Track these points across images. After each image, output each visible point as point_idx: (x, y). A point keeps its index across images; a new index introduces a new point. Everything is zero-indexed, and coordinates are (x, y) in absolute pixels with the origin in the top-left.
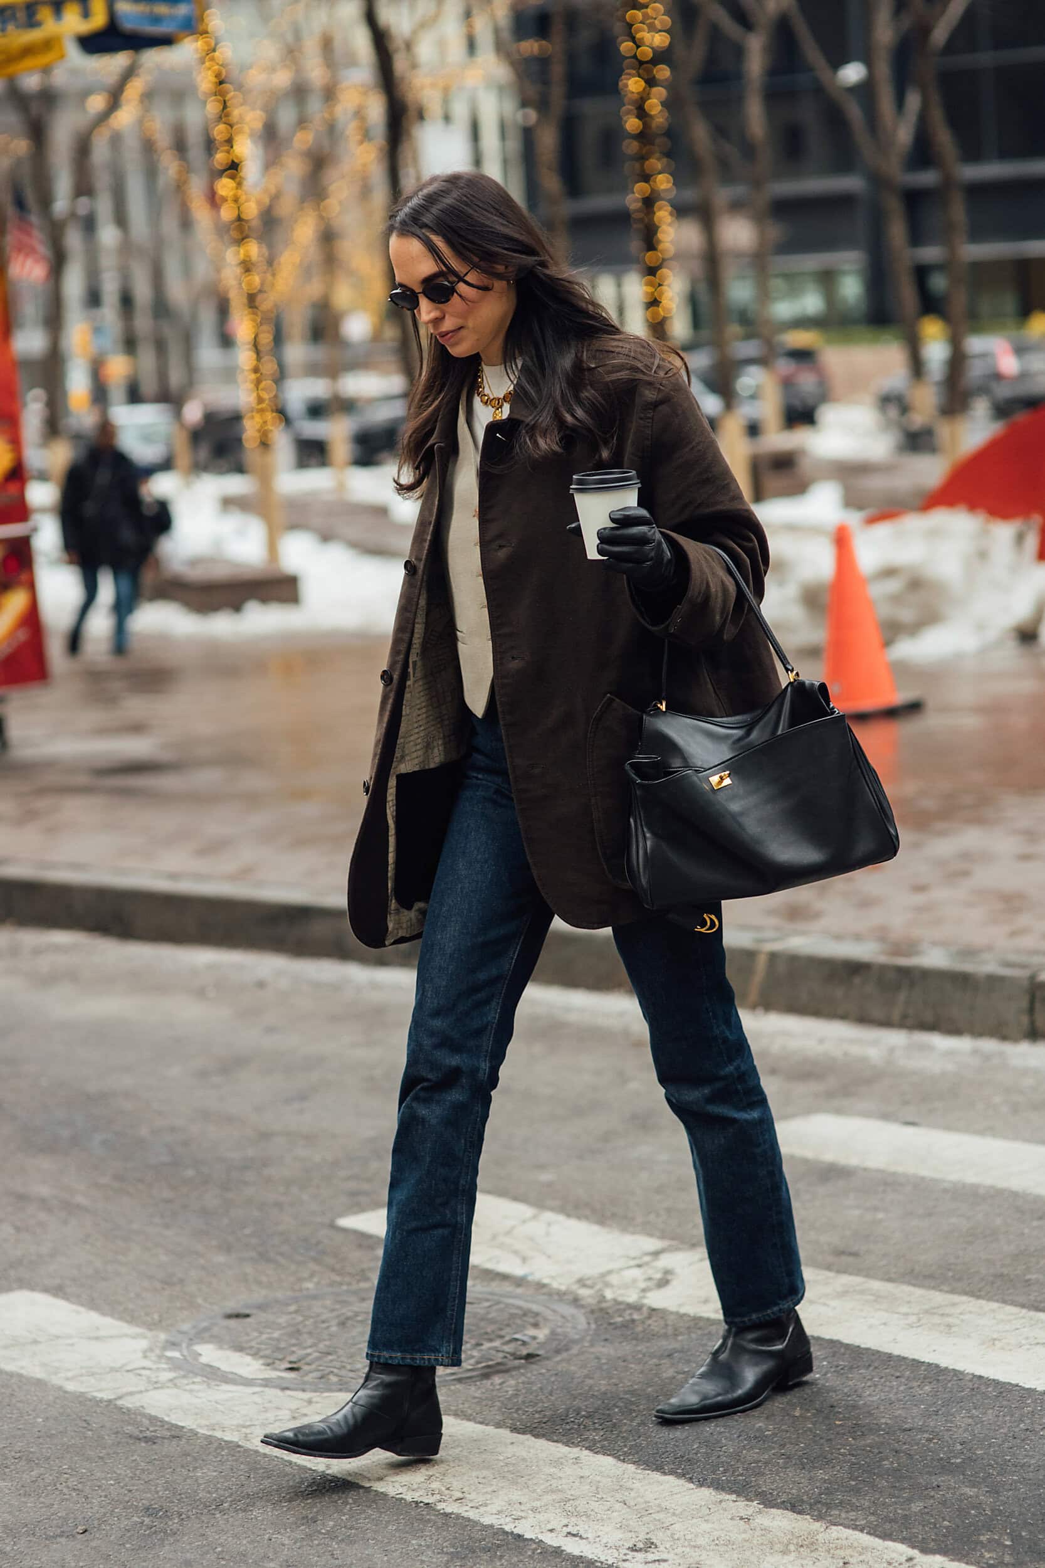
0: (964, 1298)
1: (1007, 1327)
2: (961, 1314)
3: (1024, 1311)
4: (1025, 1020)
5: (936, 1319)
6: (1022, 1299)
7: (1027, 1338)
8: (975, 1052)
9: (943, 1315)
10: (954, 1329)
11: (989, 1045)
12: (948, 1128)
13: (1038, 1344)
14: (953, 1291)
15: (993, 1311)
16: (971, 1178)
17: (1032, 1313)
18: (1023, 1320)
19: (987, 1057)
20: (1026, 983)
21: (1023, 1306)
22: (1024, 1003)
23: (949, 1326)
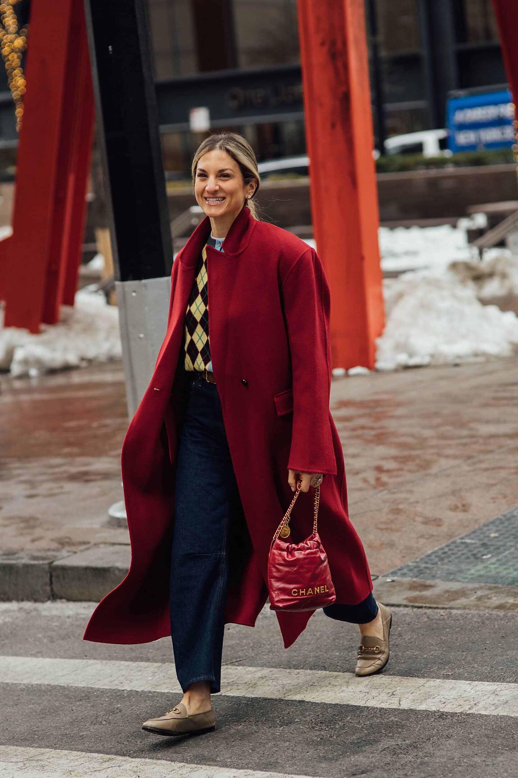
0: (48, 750)
1: (76, 763)
2: (48, 759)
3: (84, 753)
4: (48, 588)
5: (35, 764)
6: (80, 747)
7: (89, 768)
8: (20, 609)
9: (37, 760)
10: (45, 768)
11: (28, 605)
12: (16, 655)
13: (95, 771)
14: (40, 747)
15: (65, 755)
16: (35, 681)
17: (89, 754)
18: (85, 759)
19: (28, 612)
20: (47, 567)
21: (82, 751)
22: (47, 580)
23: (43, 766)
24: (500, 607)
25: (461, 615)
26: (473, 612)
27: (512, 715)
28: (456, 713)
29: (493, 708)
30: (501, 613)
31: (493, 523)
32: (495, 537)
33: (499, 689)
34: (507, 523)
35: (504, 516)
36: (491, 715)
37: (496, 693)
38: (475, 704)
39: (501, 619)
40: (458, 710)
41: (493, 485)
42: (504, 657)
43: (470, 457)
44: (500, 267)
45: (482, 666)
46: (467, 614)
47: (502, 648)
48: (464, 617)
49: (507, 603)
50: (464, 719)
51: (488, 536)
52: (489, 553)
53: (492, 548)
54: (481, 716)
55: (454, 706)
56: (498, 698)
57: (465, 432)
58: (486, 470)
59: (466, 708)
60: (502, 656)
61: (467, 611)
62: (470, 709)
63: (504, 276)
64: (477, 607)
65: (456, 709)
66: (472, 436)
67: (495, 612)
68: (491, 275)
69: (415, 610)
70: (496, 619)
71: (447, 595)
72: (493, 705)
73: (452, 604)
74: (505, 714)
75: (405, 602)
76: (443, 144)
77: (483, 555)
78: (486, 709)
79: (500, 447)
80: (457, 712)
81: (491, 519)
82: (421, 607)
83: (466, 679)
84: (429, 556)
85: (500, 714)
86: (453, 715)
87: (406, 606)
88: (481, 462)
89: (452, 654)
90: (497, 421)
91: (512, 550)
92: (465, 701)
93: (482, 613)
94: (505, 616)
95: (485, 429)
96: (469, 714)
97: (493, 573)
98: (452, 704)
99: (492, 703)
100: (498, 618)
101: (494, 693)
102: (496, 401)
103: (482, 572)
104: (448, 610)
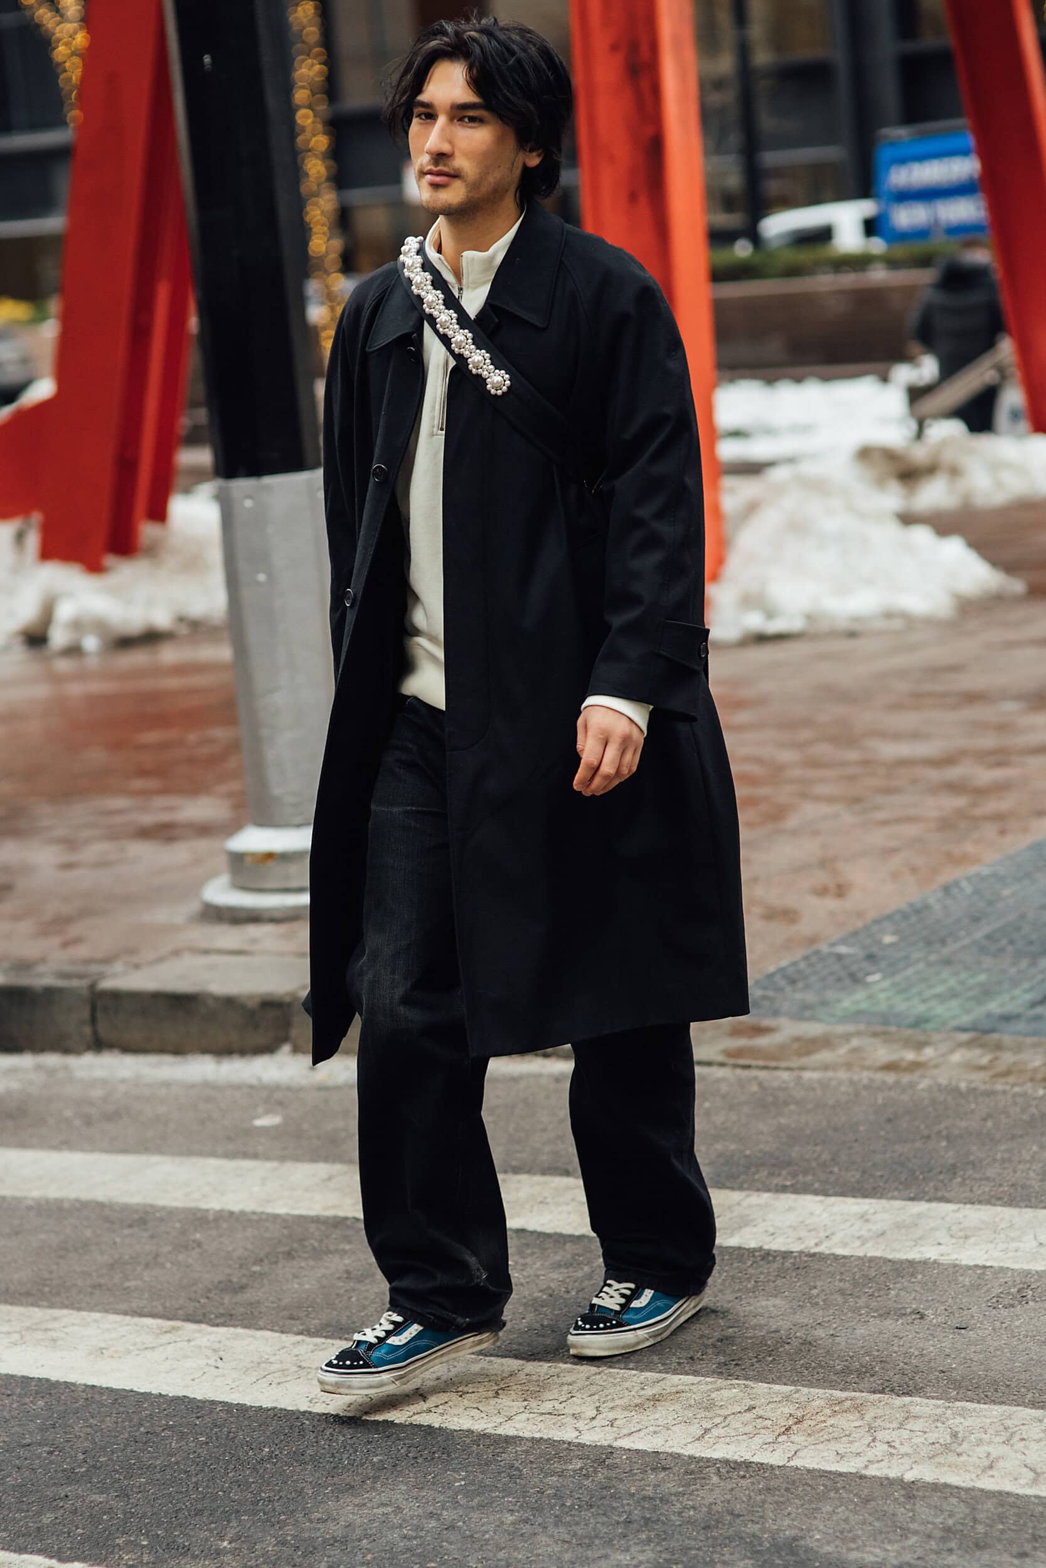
0: (65, 1312)
1: (114, 1335)
2: (64, 1327)
3: (128, 1318)
4: (87, 1030)
5: (39, 1335)
6: (123, 1306)
7: (135, 1344)
8: (38, 1068)
9: (46, 1330)
10: (60, 1342)
11: (52, 1060)
12: (23, 1145)
13: (146, 1348)
14: (52, 1306)
15: (96, 1321)
16: (53, 1193)
17: (137, 1320)
18: (129, 1327)
19: (51, 1072)
20: (85, 993)
21: (125, 1313)
22: (86, 1014)
23: (54, 1340)
24: (890, 1067)
25: (819, 1081)
26: (842, 1075)
27: (890, 1257)
28: (792, 1252)
29: (858, 1243)
30: (890, 1078)
31: (889, 917)
32: (892, 945)
33: (872, 1211)
34: (913, 919)
35: (911, 905)
36: (852, 1256)
37: (866, 1217)
38: (827, 1237)
39: (890, 1088)
40: (796, 1247)
41: (894, 851)
42: (888, 1155)
43: (857, 800)
44: (948, 456)
45: (847, 1170)
46: (830, 1079)
47: (886, 1139)
48: (824, 1085)
49: (902, 1059)
50: (806, 1262)
51: (879, 942)
52: (879, 971)
53: (883, 964)
54: (836, 1257)
55: (790, 1240)
56: (870, 1226)
57: (853, 755)
58: (885, 823)
59: (809, 1244)
60: (885, 1153)
61: (830, 1074)
62: (817, 1245)
63: (955, 472)
64: (848, 1066)
65: (792, 1245)
66: (866, 763)
67: (879, 1076)
68: (930, 470)
69: (738, 1071)
70: (879, 1089)
71: (796, 1046)
72: (859, 1238)
73: (804, 1061)
74: (878, 1254)
75: (721, 1058)
76: (871, 227)
77: (868, 974)
78: (845, 1245)
79: (914, 782)
80: (794, 1250)
81: (887, 911)
82: (748, 1067)
83: (816, 1193)
84: (770, 976)
85: (869, 1255)
86: (786, 1255)
87: (722, 1065)
88: (877, 808)
89: (797, 1149)
90: (915, 736)
91: (921, 966)
92: (810, 1231)
93: (856, 1077)
94: (897, 1083)
95: (889, 750)
96: (814, 1255)
97: (883, 1007)
98: (786, 1236)
99: (858, 1234)
100: (883, 1087)
101: (864, 1217)
102: (918, 700)
103: (864, 1006)
104: (795, 1073)
